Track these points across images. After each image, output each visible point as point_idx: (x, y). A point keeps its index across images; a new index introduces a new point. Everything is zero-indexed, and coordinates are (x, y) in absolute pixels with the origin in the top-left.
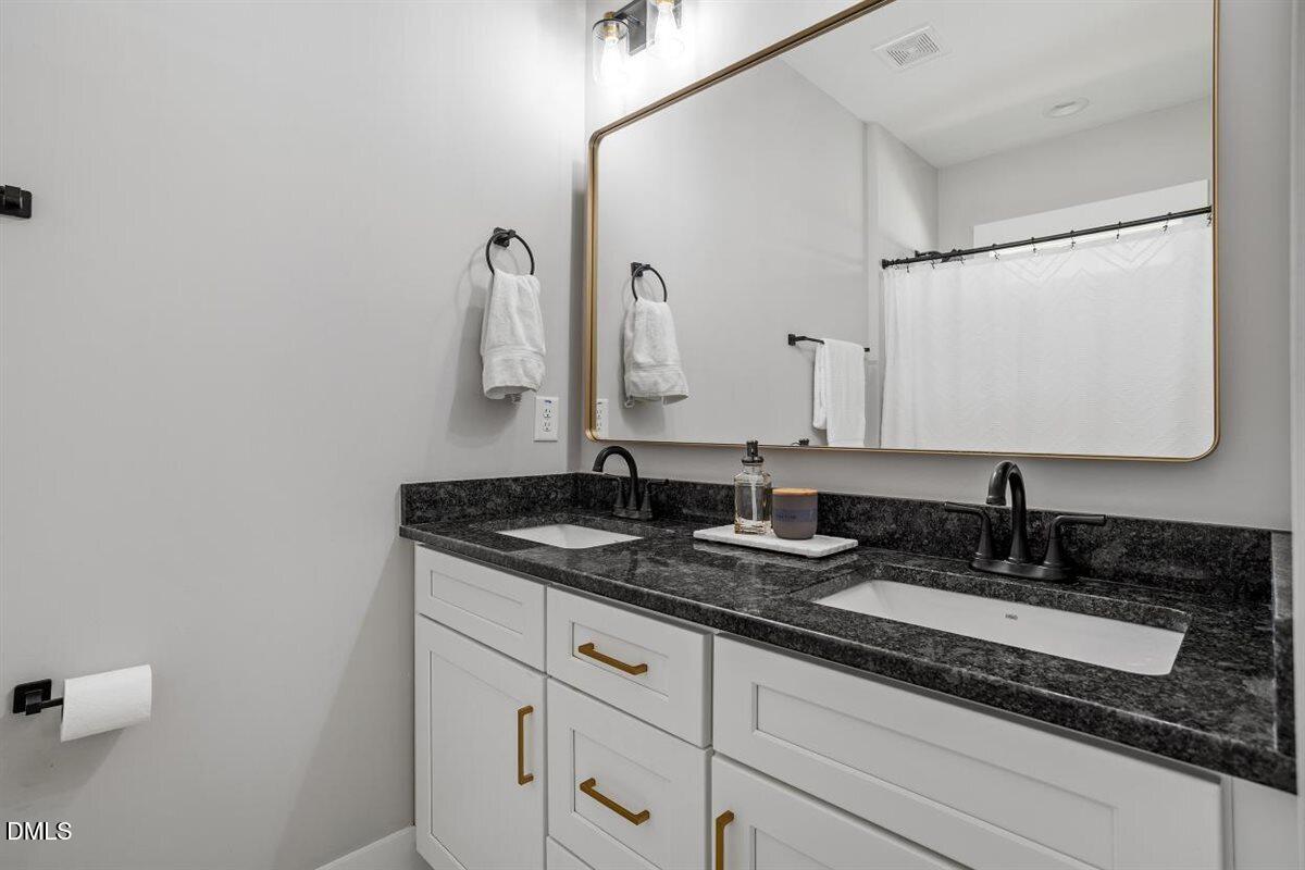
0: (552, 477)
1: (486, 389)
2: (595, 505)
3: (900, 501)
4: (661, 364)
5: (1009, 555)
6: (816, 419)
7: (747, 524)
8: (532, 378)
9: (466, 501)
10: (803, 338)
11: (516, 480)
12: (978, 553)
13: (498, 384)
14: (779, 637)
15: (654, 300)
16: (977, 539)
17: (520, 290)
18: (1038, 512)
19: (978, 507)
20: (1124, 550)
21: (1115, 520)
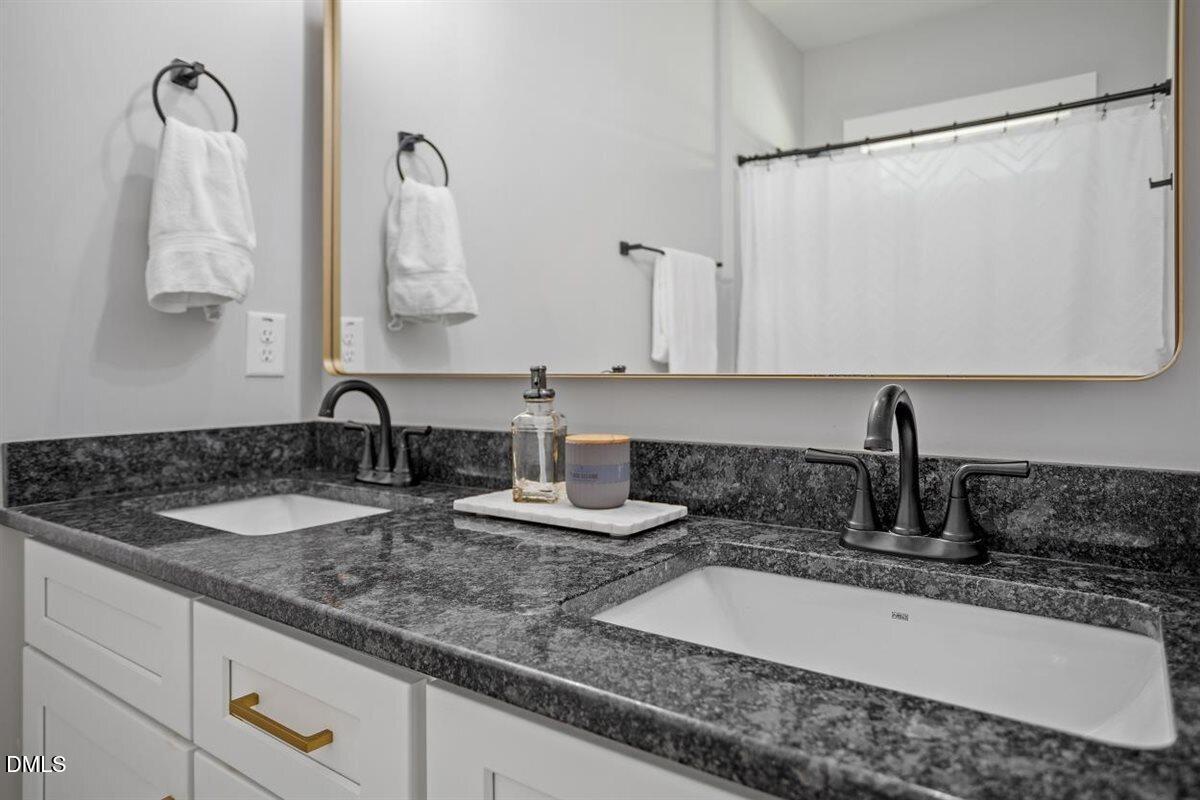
0: (274, 427)
1: (151, 296)
2: (338, 466)
3: (744, 448)
4: (436, 270)
5: (895, 525)
6: (655, 349)
7: (531, 487)
8: (226, 280)
9: (124, 465)
10: (638, 247)
11: (213, 433)
12: (852, 523)
13: (168, 289)
14: (521, 694)
15: (433, 184)
16: (852, 501)
17: (211, 152)
18: (933, 460)
19: (852, 455)
20: (1052, 512)
21: (1039, 468)
